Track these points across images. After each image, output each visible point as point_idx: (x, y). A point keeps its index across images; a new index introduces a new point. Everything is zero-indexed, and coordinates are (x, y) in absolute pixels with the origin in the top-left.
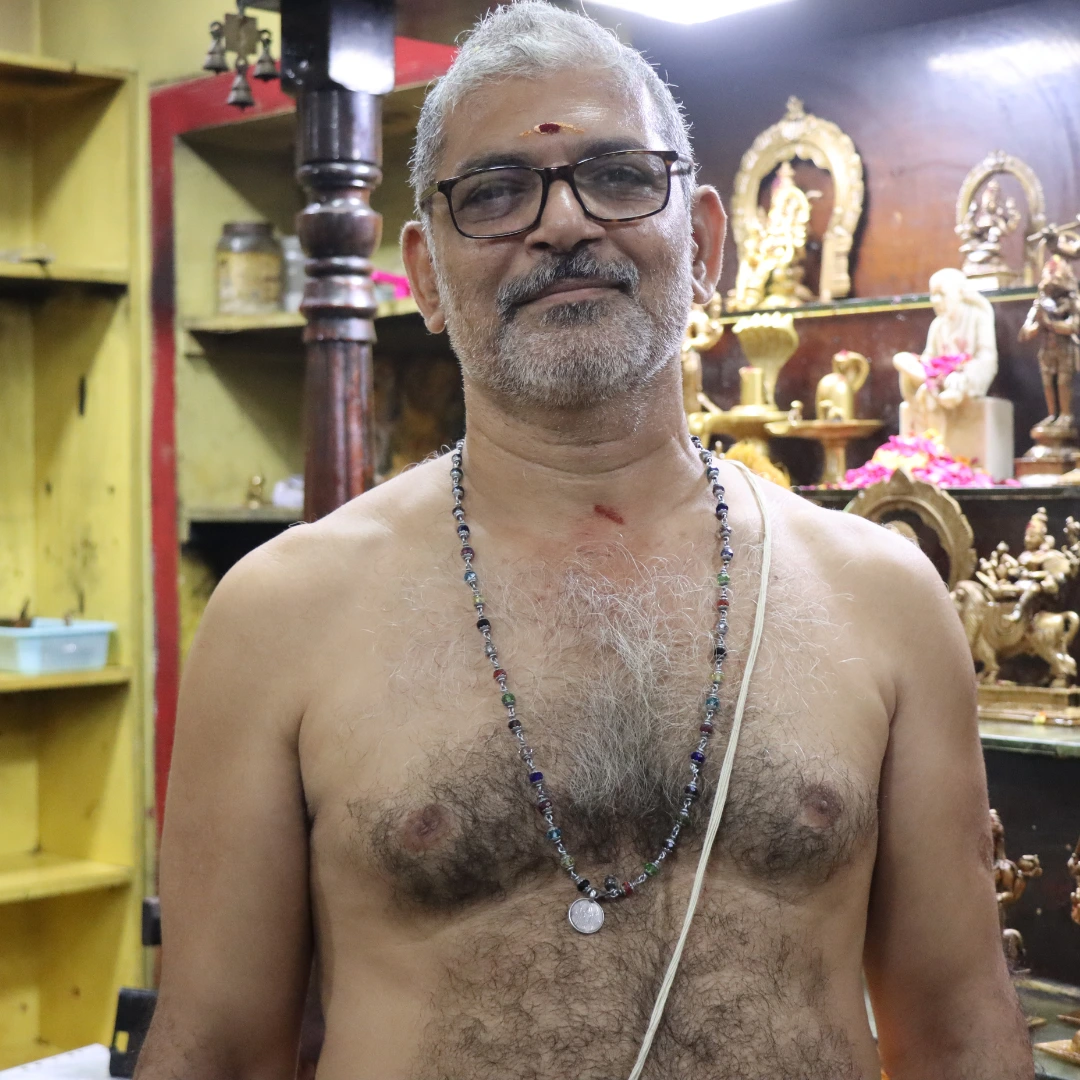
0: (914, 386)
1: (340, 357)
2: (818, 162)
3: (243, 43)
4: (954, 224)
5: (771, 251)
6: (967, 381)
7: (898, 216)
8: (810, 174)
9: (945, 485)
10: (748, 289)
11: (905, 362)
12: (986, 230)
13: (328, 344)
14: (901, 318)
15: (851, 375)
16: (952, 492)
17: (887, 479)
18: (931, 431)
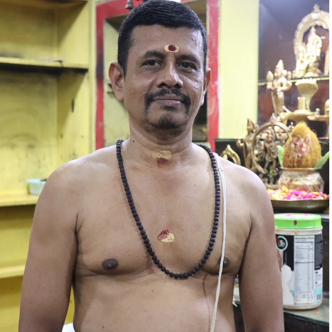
2: (324, 27)
5: (308, 57)
8: (321, 31)
10: (300, 70)
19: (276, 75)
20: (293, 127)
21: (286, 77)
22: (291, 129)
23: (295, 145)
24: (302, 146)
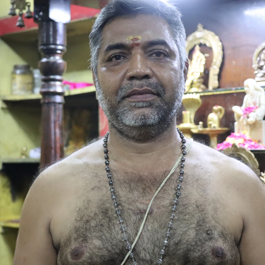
0: (239, 117)
1: (53, 108)
2: (208, 45)
3: (21, 6)
4: (252, 65)
6: (257, 115)
7: (234, 62)
8: (205, 49)
9: (249, 149)
11: (236, 109)
12: (263, 66)
13: (49, 104)
14: (235, 95)
15: (219, 113)
16: (252, 151)
17: (230, 147)
18: (245, 131)
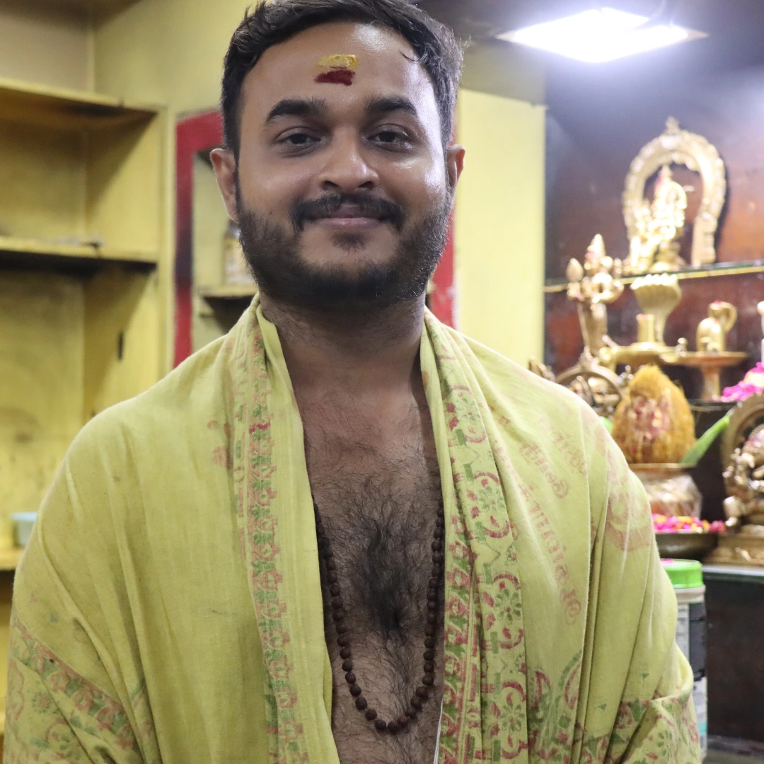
2: (690, 165)
7: (752, 205)
10: (640, 258)
14: (760, 277)
15: (723, 319)
17: (759, 394)
19: (587, 266)
20: (630, 376)
21: (611, 272)
22: (626, 380)
23: (638, 413)
24: (652, 416)
